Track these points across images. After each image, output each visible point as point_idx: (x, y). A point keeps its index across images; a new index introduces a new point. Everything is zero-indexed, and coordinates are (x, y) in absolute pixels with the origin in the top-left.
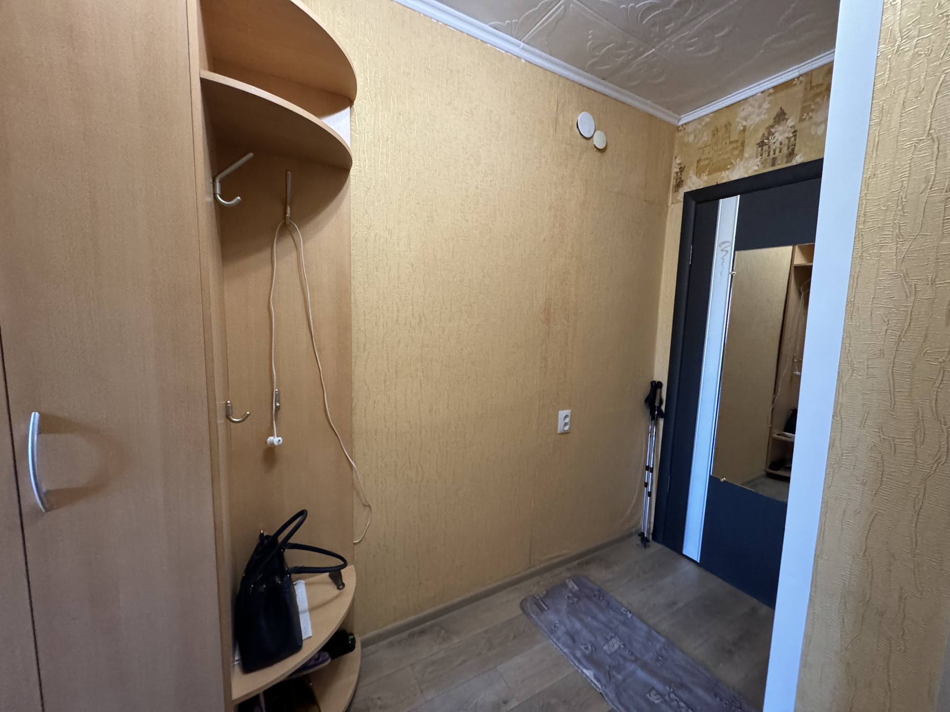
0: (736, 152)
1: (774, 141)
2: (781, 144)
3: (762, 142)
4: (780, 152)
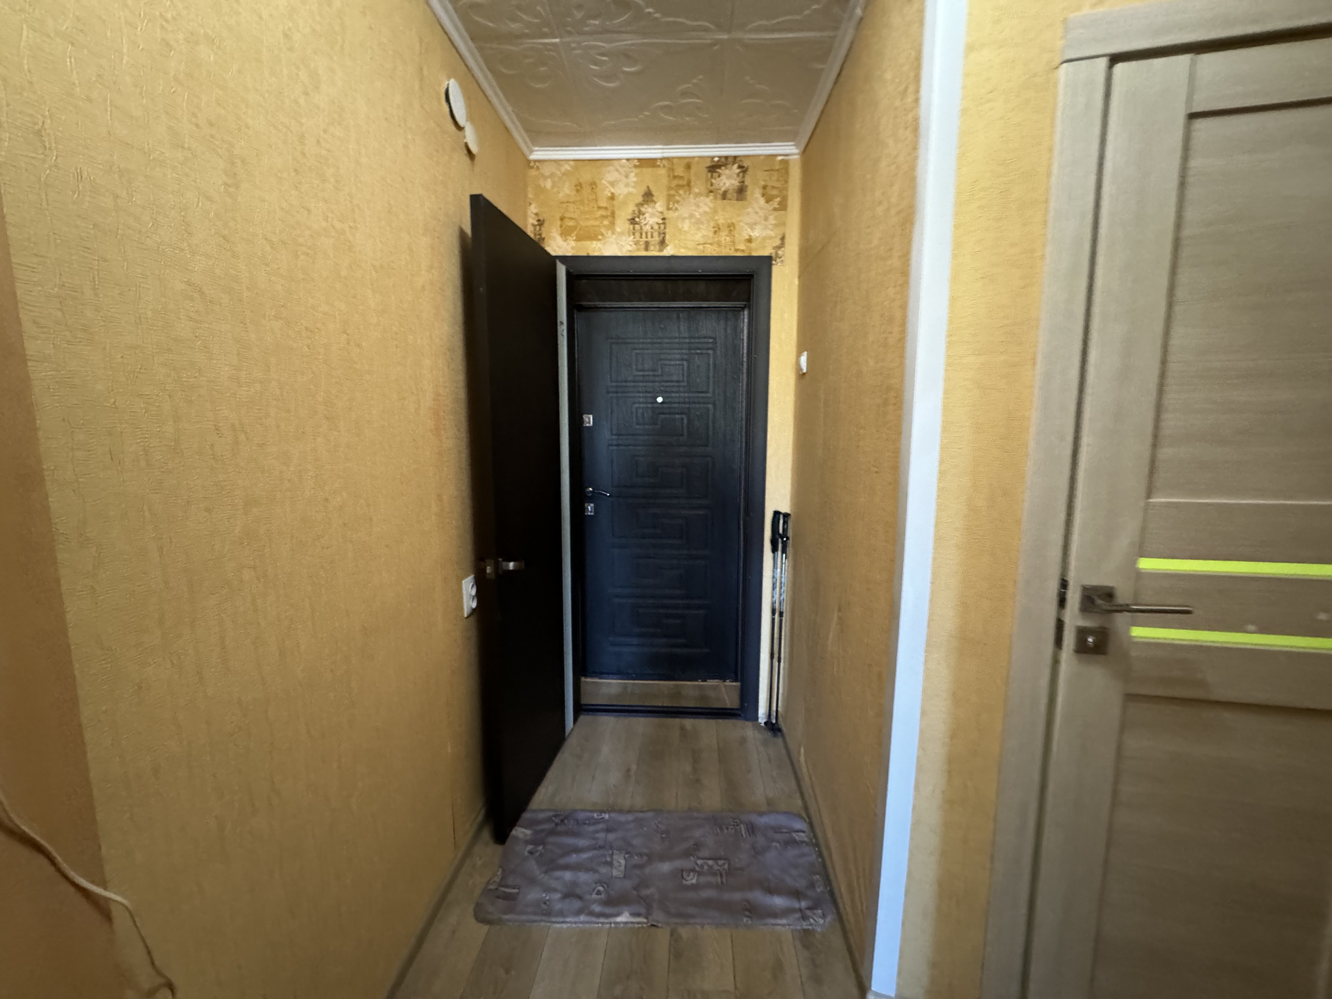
0: (606, 222)
1: (645, 222)
2: (652, 228)
3: (633, 219)
4: (652, 237)
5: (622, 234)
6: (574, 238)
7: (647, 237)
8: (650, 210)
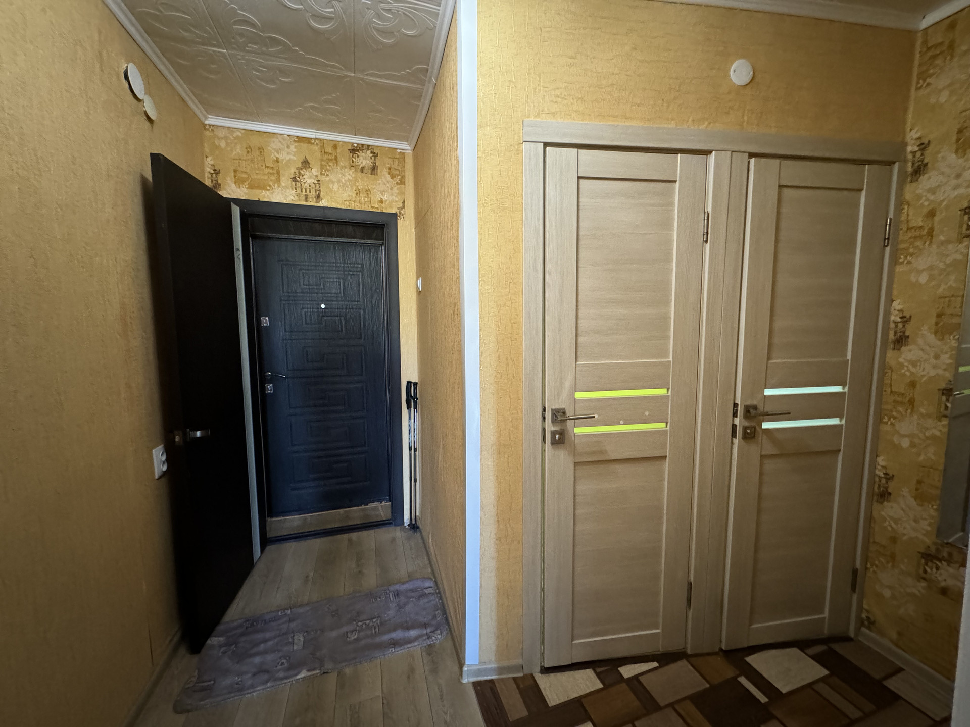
0: (273, 178)
1: (304, 182)
2: (310, 186)
3: (295, 178)
4: (310, 192)
5: (286, 187)
6: (247, 186)
7: (306, 192)
8: (307, 173)
